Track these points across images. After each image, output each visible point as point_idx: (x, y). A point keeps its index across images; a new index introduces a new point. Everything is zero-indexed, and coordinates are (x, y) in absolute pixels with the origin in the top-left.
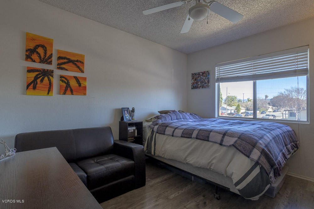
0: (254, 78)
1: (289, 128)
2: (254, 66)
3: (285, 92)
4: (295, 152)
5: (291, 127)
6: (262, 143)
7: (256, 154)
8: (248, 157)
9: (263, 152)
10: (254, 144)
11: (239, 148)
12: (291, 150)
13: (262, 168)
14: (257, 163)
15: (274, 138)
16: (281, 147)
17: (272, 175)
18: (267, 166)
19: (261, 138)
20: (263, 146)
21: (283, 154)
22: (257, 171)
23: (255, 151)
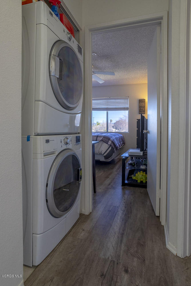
0: (107, 109)
1: (122, 136)
2: (107, 103)
3: (123, 118)
4: (123, 146)
5: (123, 135)
6: (112, 139)
7: (110, 143)
8: (107, 144)
9: (112, 142)
10: (109, 139)
11: (104, 141)
12: (122, 144)
13: (112, 147)
14: (111, 145)
15: (116, 138)
16: (119, 142)
17: (115, 150)
18: (114, 147)
19: (112, 137)
20: (112, 140)
21: (119, 144)
22: (110, 148)
23: (110, 141)
